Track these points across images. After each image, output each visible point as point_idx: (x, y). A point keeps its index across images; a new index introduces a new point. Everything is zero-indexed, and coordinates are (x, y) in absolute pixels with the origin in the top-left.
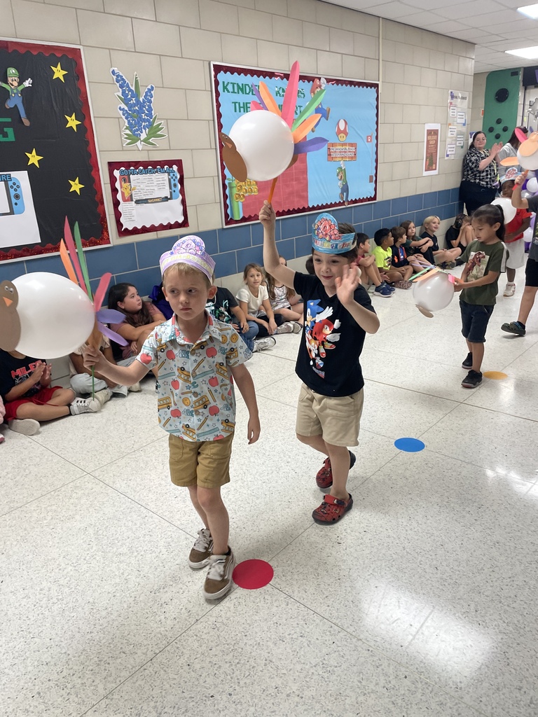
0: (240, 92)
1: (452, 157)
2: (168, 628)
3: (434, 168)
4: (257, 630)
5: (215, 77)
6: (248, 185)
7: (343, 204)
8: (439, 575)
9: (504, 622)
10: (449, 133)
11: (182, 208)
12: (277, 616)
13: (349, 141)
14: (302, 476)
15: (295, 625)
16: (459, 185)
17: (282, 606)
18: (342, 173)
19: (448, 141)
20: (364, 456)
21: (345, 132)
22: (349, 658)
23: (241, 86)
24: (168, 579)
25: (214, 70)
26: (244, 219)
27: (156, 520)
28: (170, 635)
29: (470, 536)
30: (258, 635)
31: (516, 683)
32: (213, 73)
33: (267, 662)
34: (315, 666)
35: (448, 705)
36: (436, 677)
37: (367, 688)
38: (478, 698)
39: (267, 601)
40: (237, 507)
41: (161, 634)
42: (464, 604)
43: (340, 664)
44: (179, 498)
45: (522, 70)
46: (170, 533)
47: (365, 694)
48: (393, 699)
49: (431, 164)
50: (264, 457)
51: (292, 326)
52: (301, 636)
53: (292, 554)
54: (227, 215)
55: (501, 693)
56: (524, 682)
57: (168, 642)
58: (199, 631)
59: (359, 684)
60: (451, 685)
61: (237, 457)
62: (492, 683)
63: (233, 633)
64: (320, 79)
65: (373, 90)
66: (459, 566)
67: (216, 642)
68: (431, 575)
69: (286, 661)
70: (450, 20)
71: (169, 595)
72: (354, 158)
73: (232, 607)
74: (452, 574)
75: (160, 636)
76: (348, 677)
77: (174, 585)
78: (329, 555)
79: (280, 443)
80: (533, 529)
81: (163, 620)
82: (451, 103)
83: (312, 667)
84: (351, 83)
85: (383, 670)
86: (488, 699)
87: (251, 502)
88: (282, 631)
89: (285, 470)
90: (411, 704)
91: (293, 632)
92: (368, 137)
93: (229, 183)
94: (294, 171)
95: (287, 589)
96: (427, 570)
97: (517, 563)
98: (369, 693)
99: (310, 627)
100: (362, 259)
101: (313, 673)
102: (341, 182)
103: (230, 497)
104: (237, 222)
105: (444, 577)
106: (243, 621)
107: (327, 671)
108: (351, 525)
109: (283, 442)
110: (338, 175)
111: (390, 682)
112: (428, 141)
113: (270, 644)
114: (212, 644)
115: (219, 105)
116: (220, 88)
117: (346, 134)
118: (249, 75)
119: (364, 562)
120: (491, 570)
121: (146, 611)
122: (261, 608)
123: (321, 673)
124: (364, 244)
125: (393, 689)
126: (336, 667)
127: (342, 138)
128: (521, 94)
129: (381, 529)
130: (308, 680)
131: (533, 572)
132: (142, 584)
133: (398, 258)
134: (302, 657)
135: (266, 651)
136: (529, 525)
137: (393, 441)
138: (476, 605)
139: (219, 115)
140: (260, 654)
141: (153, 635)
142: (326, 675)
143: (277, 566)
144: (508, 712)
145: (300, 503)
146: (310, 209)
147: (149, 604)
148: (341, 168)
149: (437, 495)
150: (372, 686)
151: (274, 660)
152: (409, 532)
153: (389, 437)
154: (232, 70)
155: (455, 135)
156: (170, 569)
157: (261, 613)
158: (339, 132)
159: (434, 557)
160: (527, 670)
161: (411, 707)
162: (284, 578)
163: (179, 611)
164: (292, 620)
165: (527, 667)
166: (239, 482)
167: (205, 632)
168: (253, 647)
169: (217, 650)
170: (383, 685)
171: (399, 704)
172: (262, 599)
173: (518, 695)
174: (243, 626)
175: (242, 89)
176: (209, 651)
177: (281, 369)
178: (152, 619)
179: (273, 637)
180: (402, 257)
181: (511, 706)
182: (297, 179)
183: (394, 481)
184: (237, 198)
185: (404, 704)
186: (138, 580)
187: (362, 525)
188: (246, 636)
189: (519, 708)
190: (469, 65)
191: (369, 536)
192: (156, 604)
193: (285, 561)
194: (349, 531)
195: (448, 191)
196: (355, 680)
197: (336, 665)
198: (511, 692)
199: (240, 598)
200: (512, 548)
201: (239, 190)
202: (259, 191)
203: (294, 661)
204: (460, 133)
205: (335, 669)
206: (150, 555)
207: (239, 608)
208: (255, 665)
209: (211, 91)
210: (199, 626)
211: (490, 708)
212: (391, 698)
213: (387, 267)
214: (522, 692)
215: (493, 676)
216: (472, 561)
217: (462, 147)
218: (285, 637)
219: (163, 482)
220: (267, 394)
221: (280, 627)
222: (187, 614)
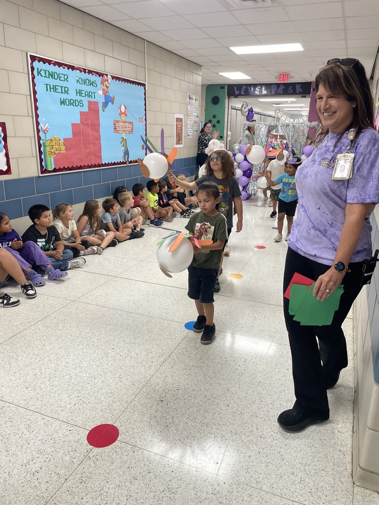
0: (50, 77)
1: (191, 137)
2: (44, 490)
3: (181, 143)
4: (115, 476)
5: (32, 64)
6: (58, 145)
7: (125, 163)
8: (230, 410)
9: (275, 433)
10: (189, 121)
11: (6, 159)
12: (128, 463)
13: (128, 120)
14: (126, 357)
15: (143, 466)
16: (196, 155)
17: (130, 454)
18: (124, 141)
19: (189, 126)
20: (167, 337)
21: (125, 114)
22: (185, 479)
23: (51, 73)
24: (34, 453)
25: (31, 59)
26: (55, 170)
27: (13, 409)
28: (46, 495)
29: (243, 381)
30: (117, 480)
31: (291, 470)
32: (30, 61)
33: (128, 497)
34: (163, 492)
35: (254, 495)
36: (243, 478)
37: (201, 497)
38: (271, 486)
39: (118, 453)
40: (80, 388)
41: (39, 496)
42: (249, 426)
43: (180, 486)
44: (30, 389)
45: (227, 86)
46: (28, 417)
47: (201, 502)
48: (220, 500)
49: (179, 141)
50: (94, 347)
51: (96, 249)
52: (149, 473)
53: (130, 415)
54: (42, 167)
55: (283, 478)
56: (295, 469)
57: (46, 501)
58: (70, 487)
59: (196, 496)
60: (253, 481)
61: (72, 350)
62: (277, 474)
63: (97, 483)
64: (107, 75)
65: (142, 88)
66: (241, 402)
67: (86, 492)
68: (225, 411)
69: (142, 493)
70: (189, 49)
71: (38, 465)
72: (131, 132)
73: (92, 464)
74: (238, 408)
75: (37, 498)
76: (187, 493)
77: (40, 457)
78: (157, 410)
79: (104, 336)
80: (277, 370)
81: (38, 485)
82: (189, 102)
83: (161, 493)
84: (128, 81)
85: (209, 482)
86: (277, 484)
87: (90, 382)
88: (134, 472)
89: (112, 355)
90: (232, 500)
91: (142, 471)
92: (140, 118)
93: (43, 143)
94: (91, 138)
95: (131, 441)
96: (222, 408)
97: (274, 393)
98: (203, 500)
99: (154, 465)
100: (142, 201)
101: (162, 497)
102: (123, 148)
103: (72, 381)
104: (50, 172)
105: (234, 410)
106: (103, 472)
107: (172, 492)
108: (167, 387)
109: (107, 334)
110: (121, 143)
111: (215, 489)
112: (177, 125)
113: (127, 484)
114: (83, 494)
115: (34, 85)
116: (35, 72)
117: (126, 115)
118: (57, 66)
119: (181, 411)
120: (260, 400)
121: (21, 481)
122: (115, 459)
123: (168, 495)
124: (142, 191)
125: (218, 493)
126: (178, 488)
127: (124, 118)
128: (226, 101)
129: (188, 386)
130: (160, 502)
131: (283, 397)
132: (13, 461)
133: (163, 201)
134: (152, 487)
135: (126, 490)
136: (275, 368)
137: (183, 325)
138: (257, 425)
139: (35, 93)
140: (122, 493)
141: (32, 498)
142: (172, 496)
143: (121, 426)
144: (290, 490)
145: (128, 377)
146: (103, 165)
147: (22, 476)
148: (123, 138)
149: (218, 357)
150: (204, 495)
151: (132, 495)
152: (206, 385)
153: (180, 322)
154: (45, 61)
155: (192, 123)
156: (34, 445)
157: (116, 463)
158: (121, 113)
159: (225, 399)
160: (295, 460)
161: (232, 502)
162: (127, 434)
163: (49, 475)
164: (139, 463)
165: (294, 458)
166: (78, 368)
167: (74, 487)
168: (115, 489)
169: (87, 498)
170: (211, 493)
171: (225, 503)
172: (114, 453)
173: (293, 478)
174: (104, 475)
175: (52, 75)
176: (82, 500)
177: (93, 281)
178: (28, 485)
179: (128, 478)
180: (165, 201)
181: (290, 486)
182: (93, 144)
183: (190, 352)
184: (49, 155)
185: (227, 502)
186: (8, 458)
187: (175, 386)
188: (107, 482)
189: (295, 486)
190: (198, 79)
191: (181, 392)
192: (29, 474)
193: (125, 421)
194: (167, 391)
195: (189, 159)
196: (193, 494)
197: (177, 486)
198: (289, 477)
199: (97, 455)
200: (269, 384)
201: (51, 148)
202: (66, 150)
203: (148, 492)
204: (195, 122)
205: (177, 490)
206: (14, 437)
207: (98, 463)
208: (119, 502)
209: (28, 74)
210: (69, 483)
211: (279, 490)
212: (218, 500)
213: (156, 206)
214: (295, 475)
215: (276, 469)
216: (248, 397)
217: (197, 131)
218: (137, 476)
219: (13, 378)
220: (86, 300)
221: (132, 470)
222: (56, 477)
